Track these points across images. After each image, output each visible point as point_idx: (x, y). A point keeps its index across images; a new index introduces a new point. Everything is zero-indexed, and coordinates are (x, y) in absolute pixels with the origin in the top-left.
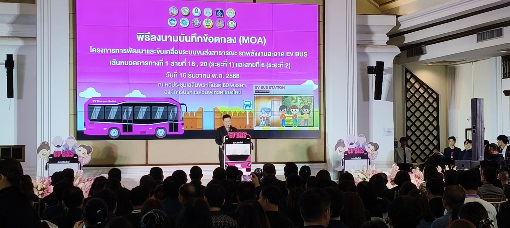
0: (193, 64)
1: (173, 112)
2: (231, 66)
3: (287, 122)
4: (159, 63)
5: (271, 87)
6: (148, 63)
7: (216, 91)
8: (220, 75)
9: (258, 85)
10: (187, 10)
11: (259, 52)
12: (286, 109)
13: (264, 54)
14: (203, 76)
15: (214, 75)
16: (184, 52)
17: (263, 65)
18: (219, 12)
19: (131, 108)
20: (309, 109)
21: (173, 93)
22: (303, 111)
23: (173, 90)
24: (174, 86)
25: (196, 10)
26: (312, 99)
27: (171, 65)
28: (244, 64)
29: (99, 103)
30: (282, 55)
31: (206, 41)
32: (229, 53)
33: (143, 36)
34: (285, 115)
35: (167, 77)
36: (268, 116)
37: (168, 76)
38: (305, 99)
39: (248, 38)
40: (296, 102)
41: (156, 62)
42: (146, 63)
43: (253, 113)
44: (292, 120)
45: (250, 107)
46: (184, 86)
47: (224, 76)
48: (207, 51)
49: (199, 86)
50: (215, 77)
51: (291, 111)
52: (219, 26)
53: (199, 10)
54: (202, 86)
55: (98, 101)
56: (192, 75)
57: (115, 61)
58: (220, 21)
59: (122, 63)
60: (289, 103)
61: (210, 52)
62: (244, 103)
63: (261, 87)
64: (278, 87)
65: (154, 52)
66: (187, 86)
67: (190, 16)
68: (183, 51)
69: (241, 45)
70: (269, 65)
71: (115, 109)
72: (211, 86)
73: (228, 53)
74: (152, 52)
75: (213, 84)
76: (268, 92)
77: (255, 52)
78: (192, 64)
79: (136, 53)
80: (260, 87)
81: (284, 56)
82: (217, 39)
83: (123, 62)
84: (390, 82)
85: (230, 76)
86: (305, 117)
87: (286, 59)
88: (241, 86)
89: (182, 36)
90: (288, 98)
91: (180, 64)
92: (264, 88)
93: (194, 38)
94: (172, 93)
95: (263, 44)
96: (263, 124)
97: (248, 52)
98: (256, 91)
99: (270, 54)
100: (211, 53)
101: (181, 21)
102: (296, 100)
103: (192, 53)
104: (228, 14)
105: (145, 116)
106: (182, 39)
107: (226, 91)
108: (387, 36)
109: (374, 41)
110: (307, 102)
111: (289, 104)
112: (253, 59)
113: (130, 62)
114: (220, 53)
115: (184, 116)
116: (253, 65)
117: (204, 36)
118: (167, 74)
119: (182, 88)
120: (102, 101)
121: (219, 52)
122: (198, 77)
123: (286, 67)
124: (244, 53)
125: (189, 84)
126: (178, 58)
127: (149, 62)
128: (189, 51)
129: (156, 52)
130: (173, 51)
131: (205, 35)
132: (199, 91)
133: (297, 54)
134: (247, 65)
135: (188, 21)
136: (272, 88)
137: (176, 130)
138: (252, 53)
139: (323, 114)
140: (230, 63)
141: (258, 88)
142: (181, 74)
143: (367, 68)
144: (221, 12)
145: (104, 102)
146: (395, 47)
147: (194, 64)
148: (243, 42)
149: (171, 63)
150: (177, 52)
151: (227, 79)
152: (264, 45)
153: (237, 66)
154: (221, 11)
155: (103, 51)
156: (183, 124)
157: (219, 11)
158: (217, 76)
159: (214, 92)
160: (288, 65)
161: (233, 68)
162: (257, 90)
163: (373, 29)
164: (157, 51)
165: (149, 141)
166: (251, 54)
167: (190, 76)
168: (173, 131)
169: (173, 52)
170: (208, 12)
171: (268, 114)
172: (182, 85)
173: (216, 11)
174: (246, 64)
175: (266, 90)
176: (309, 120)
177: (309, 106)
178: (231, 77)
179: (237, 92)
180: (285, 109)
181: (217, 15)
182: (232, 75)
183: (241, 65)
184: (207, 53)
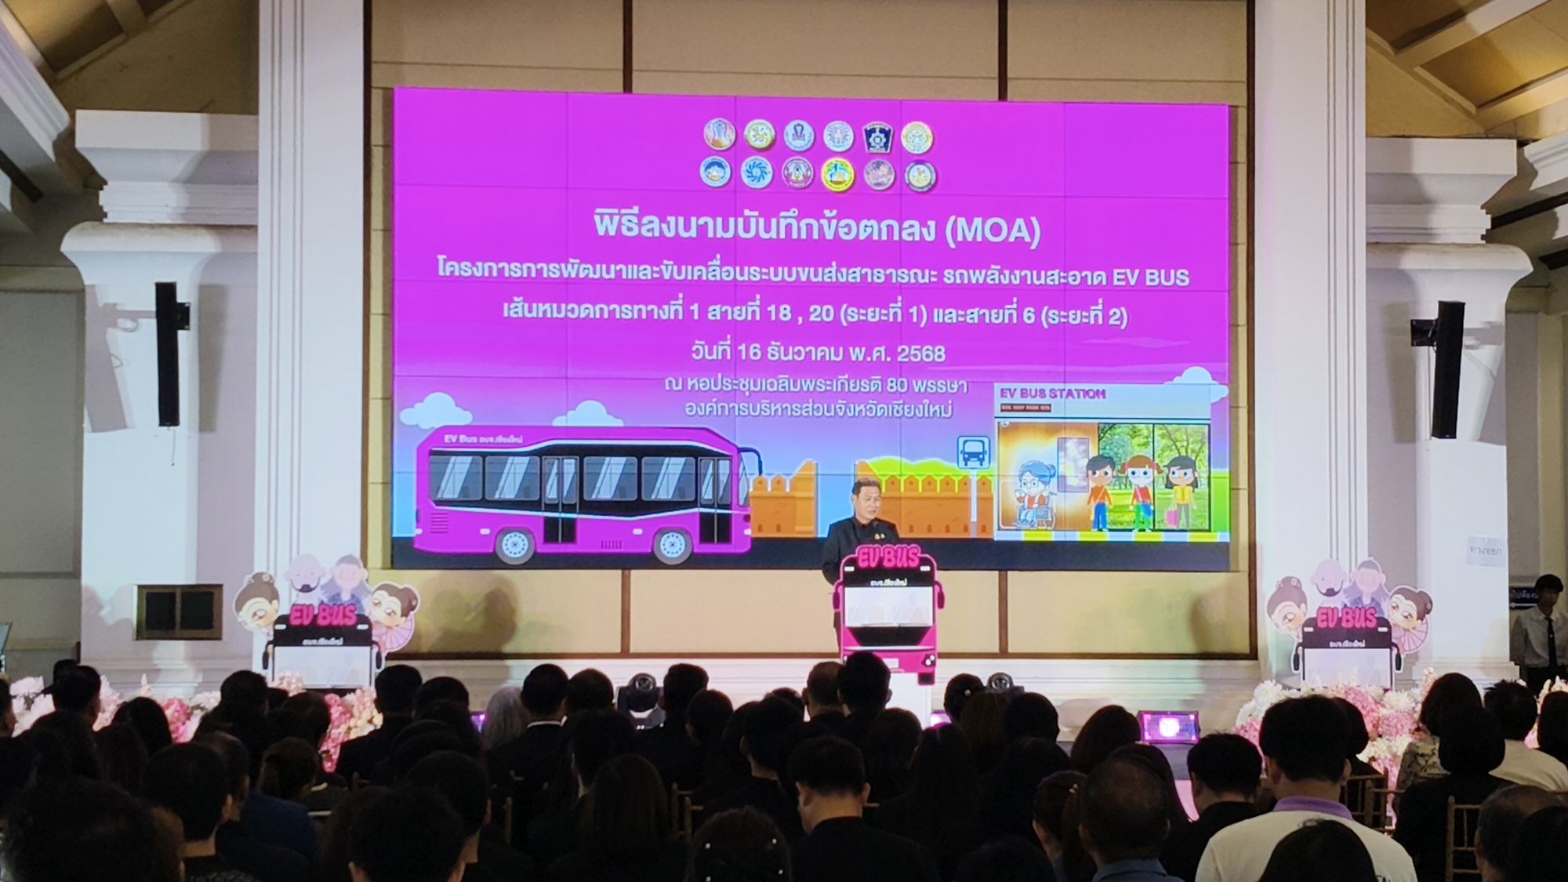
0: (785, 312)
1: (716, 476)
2: (915, 320)
3: (1112, 514)
4: (671, 311)
5: (1058, 393)
6: (632, 311)
7: (862, 407)
8: (879, 353)
9: (1012, 386)
10: (765, 130)
11: (1017, 272)
12: (1109, 466)
13: (1032, 277)
14: (818, 353)
15: (857, 349)
16: (753, 274)
17: (1029, 316)
18: (877, 133)
19: (573, 461)
20: (1194, 470)
21: (715, 413)
22: (1171, 475)
23: (715, 400)
24: (719, 388)
25: (795, 129)
26: (1203, 433)
27: (710, 317)
28: (961, 312)
29: (466, 445)
30: (1095, 283)
31: (829, 235)
32: (909, 275)
33: (616, 218)
34: (1106, 490)
35: (694, 355)
36: (1045, 494)
37: (698, 355)
38: (1180, 435)
39: (978, 221)
40: (1148, 442)
41: (660, 308)
42: (627, 312)
43: (994, 481)
44: (1131, 508)
45: (981, 461)
46: (752, 388)
47: (892, 352)
48: (833, 269)
49: (805, 389)
50: (861, 358)
51: (1127, 477)
52: (874, 181)
53: (808, 130)
54: (814, 389)
55: (463, 438)
56: (779, 352)
57: (520, 305)
58: (878, 165)
59: (545, 312)
60: (1123, 446)
61: (844, 270)
62: (961, 448)
63: (1022, 390)
64: (1083, 390)
65: (653, 272)
66: (764, 389)
67: (777, 151)
68: (752, 269)
69: (953, 246)
70: (1052, 317)
71: (517, 466)
72: (847, 390)
73: (904, 276)
74: (646, 272)
75: (851, 382)
76: (1048, 408)
77: (1001, 272)
78: (782, 312)
79: (591, 275)
80: (1018, 394)
81: (1104, 283)
82: (870, 229)
83: (547, 306)
84: (1495, 374)
85: (913, 352)
86: (1179, 496)
87: (1112, 295)
88: (952, 389)
89: (747, 220)
90: (1118, 430)
91: (740, 313)
92: (1033, 393)
93: (789, 227)
94: (710, 412)
95: (1030, 244)
96: (1029, 519)
97: (977, 272)
98: (1002, 405)
99: (1056, 277)
100: (848, 274)
101: (744, 168)
102: (1147, 437)
103: (782, 275)
104: (907, 141)
105: (620, 488)
106: (747, 230)
107: (899, 405)
108: (1484, 211)
109: (1439, 231)
110: (1185, 444)
111: (1121, 451)
112: (994, 296)
113: (570, 307)
114: (878, 276)
115: (751, 490)
116: (995, 317)
117: (824, 217)
118: (694, 348)
119: (747, 394)
120: (474, 440)
121: (875, 271)
122: (802, 358)
123: (1112, 322)
124: (962, 275)
125: (768, 382)
126: (736, 293)
127: (636, 308)
128: (772, 269)
129: (660, 272)
130: (718, 269)
131: (827, 213)
132: (804, 406)
133: (1154, 277)
134: (973, 315)
135: (769, 169)
136: (1061, 397)
137: (725, 536)
138: (989, 273)
139: (1246, 486)
140: (914, 310)
141: (1012, 396)
142: (743, 347)
143: (1409, 326)
144: (882, 136)
145: (483, 440)
146: (1512, 252)
147: (788, 312)
148: (960, 238)
149: (711, 308)
150: (728, 274)
151: (901, 362)
152: (1034, 247)
153: (936, 320)
154: (882, 131)
155: (482, 269)
156: (747, 518)
157: (878, 130)
158: (869, 353)
159: (857, 409)
160: (1119, 316)
161: (922, 325)
162: (1009, 400)
163: (1432, 188)
164: (661, 270)
165: (633, 572)
166: (986, 276)
167: (773, 355)
168: (712, 541)
169: (716, 271)
170: (840, 135)
171: (1046, 483)
172: (745, 384)
173: (866, 130)
174: (969, 312)
175: (1038, 400)
176: (1195, 507)
177: (1193, 458)
178: (915, 356)
179: (937, 407)
180: (1108, 469)
181: (869, 145)
182: (920, 350)
183: (947, 316)
184: (833, 274)
